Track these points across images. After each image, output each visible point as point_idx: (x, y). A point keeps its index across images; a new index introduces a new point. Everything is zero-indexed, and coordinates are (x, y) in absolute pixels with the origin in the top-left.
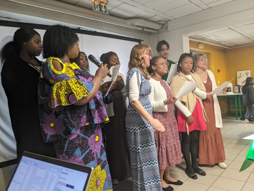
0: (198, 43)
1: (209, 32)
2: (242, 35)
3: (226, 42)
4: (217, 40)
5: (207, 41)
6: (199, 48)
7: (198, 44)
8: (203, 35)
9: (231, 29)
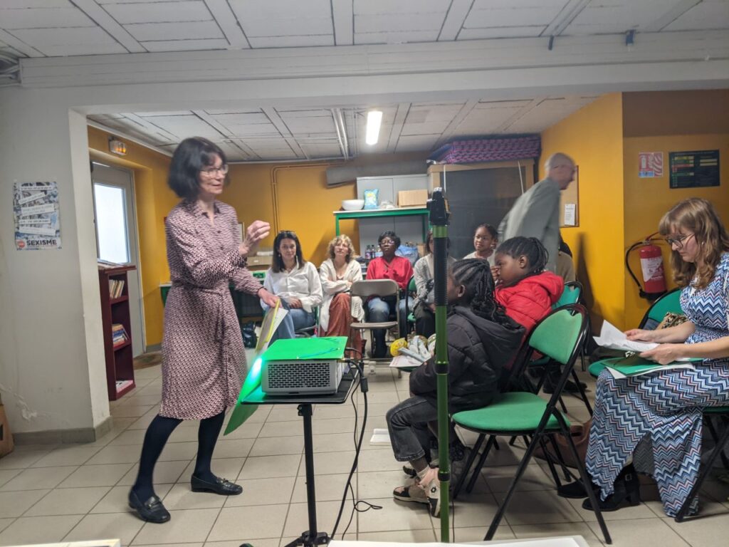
0: (111, 138)
1: (141, 114)
2: (221, 136)
4: (163, 139)
5: (134, 136)
6: (114, 152)
7: (110, 140)
8: (125, 117)
9: (197, 115)
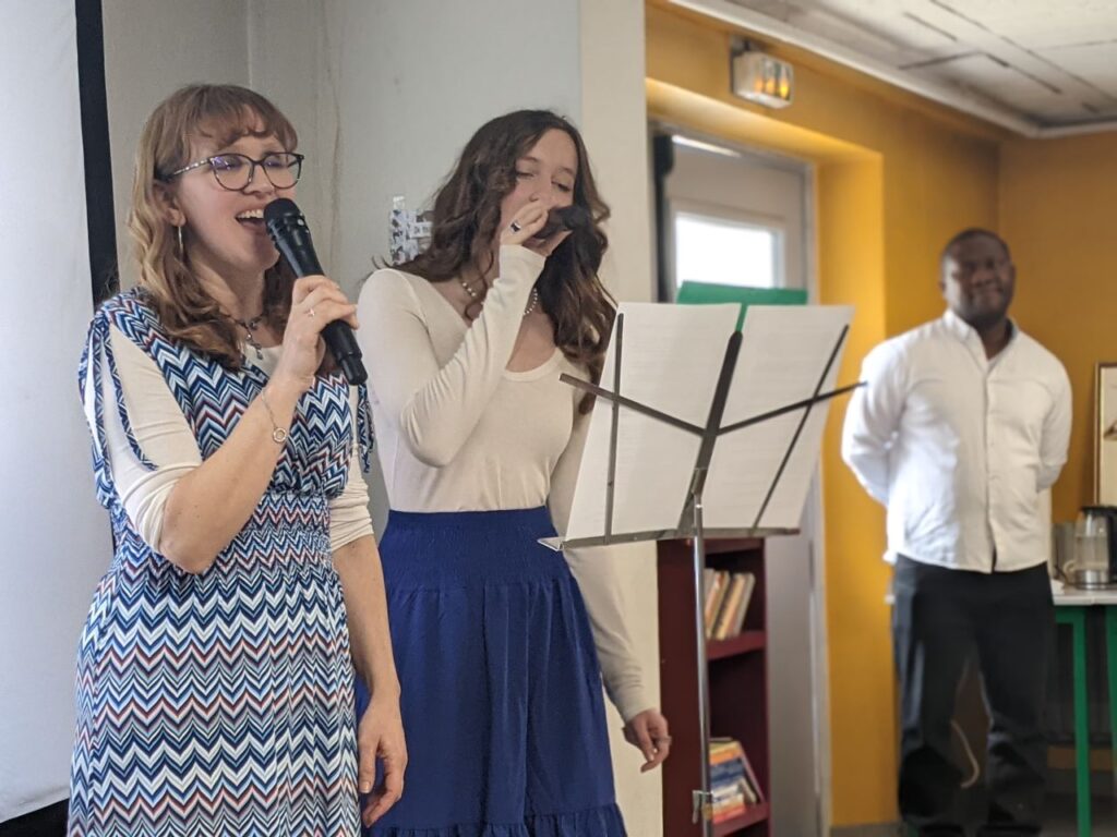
0: (740, 46)
3: (1004, 64)
6: (749, 95)
7: (735, 54)
